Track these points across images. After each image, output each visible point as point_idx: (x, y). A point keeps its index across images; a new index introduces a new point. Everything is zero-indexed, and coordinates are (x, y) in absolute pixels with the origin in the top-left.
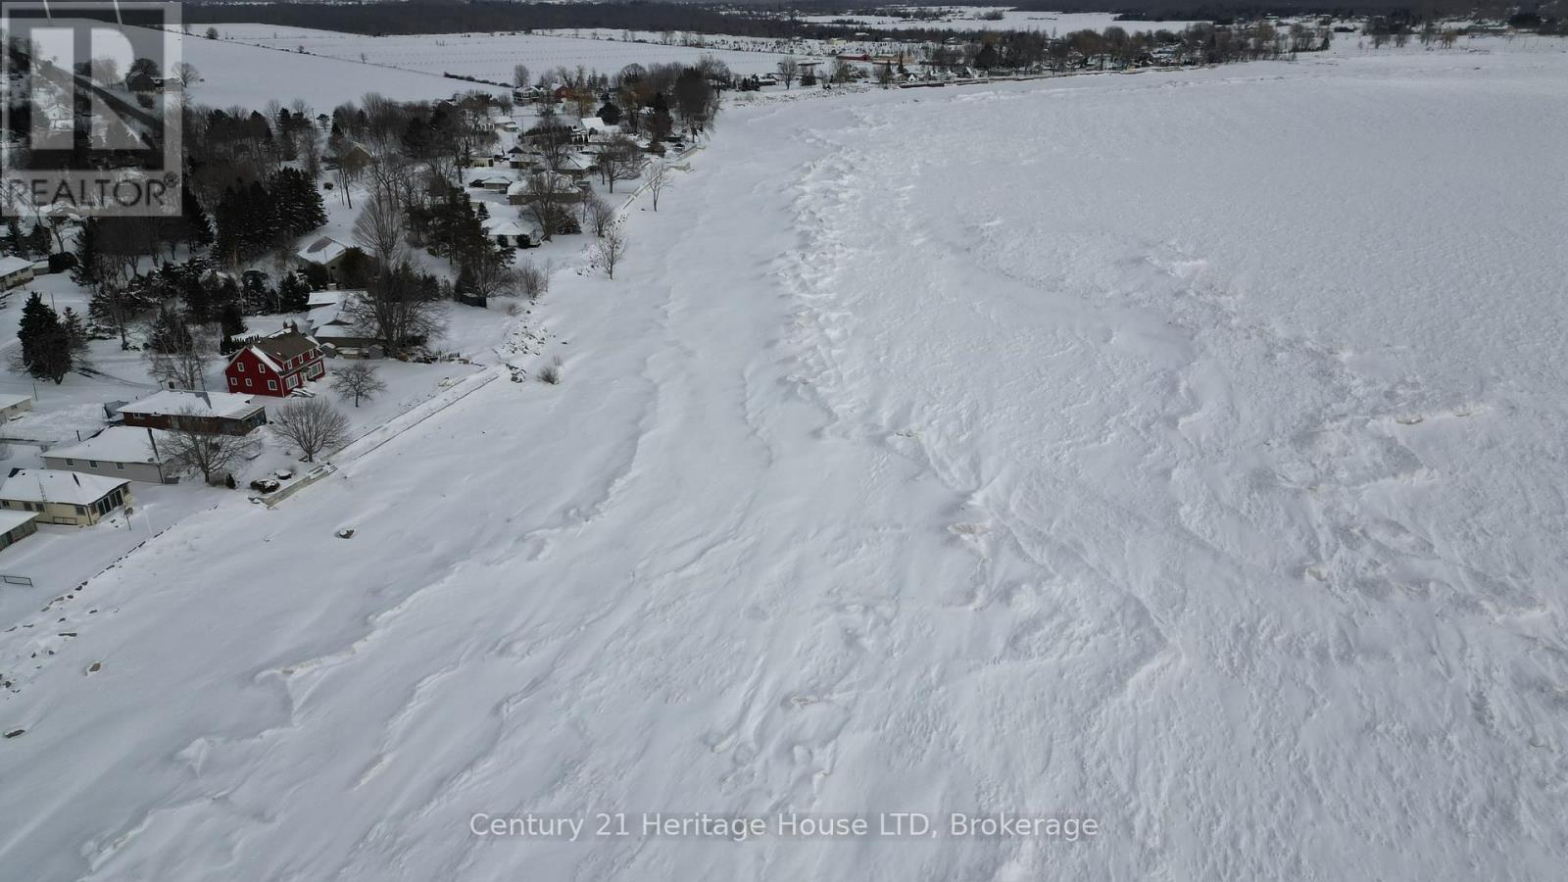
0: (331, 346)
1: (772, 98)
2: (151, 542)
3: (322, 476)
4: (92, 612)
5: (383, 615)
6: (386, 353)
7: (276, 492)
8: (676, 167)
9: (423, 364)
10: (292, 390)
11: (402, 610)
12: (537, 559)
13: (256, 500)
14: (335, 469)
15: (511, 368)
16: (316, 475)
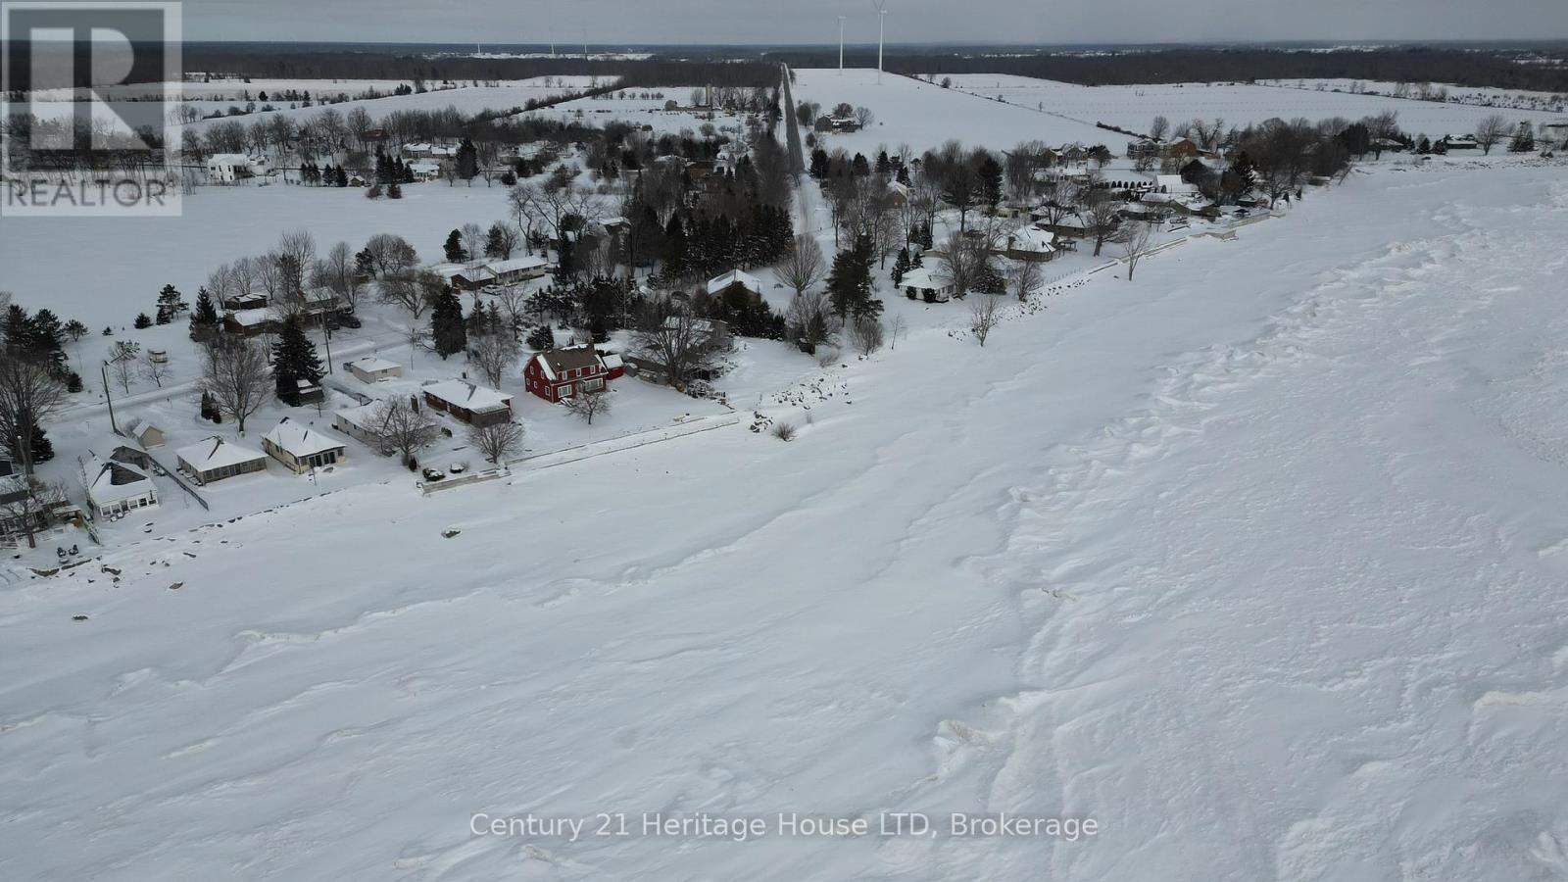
0: (633, 365)
1: (1452, 164)
2: (316, 500)
3: (492, 478)
4: (223, 542)
5: (375, 615)
6: (669, 382)
7: (438, 482)
8: (1213, 235)
9: (690, 397)
10: (561, 399)
11: (396, 614)
12: (542, 607)
13: (420, 485)
14: (509, 474)
15: (757, 417)
16: (486, 476)
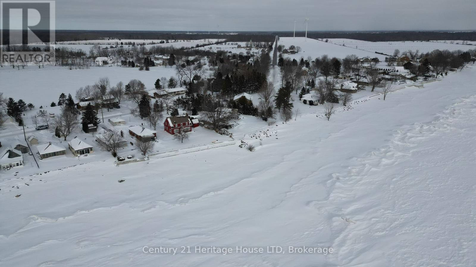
3: (142, 160)
4: (40, 180)
5: (81, 212)
7: (122, 162)
9: (220, 134)
10: (175, 133)
12: (144, 212)
14: (148, 159)
15: (242, 142)
16: (140, 160)
